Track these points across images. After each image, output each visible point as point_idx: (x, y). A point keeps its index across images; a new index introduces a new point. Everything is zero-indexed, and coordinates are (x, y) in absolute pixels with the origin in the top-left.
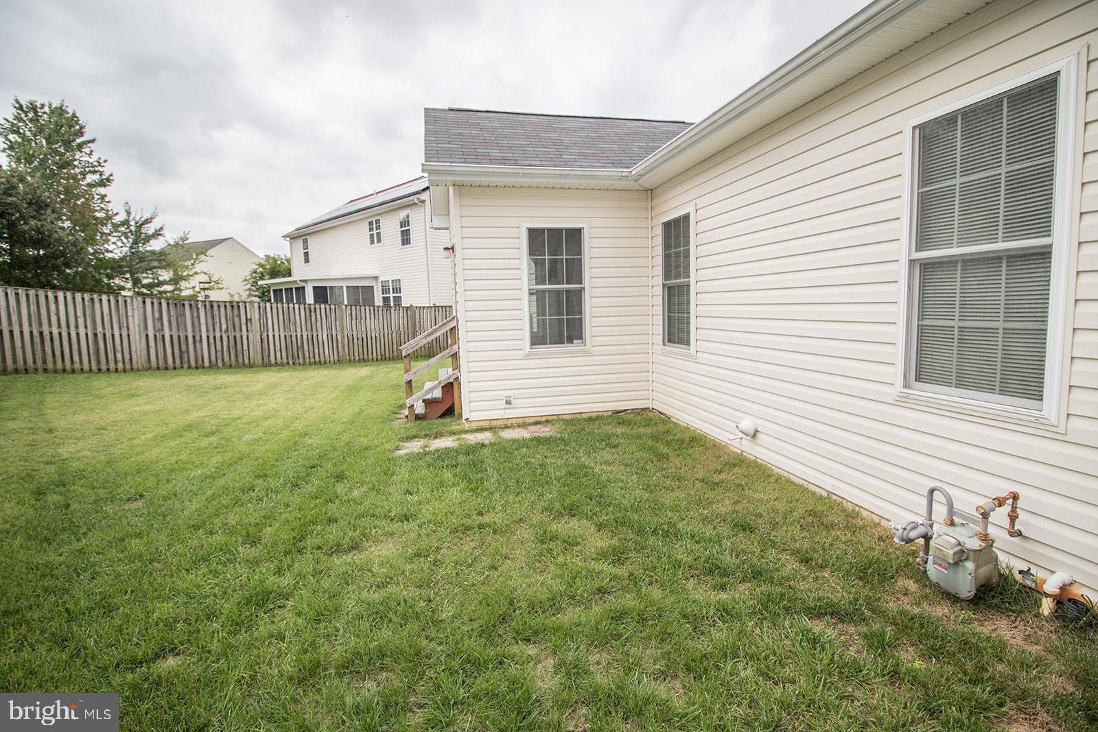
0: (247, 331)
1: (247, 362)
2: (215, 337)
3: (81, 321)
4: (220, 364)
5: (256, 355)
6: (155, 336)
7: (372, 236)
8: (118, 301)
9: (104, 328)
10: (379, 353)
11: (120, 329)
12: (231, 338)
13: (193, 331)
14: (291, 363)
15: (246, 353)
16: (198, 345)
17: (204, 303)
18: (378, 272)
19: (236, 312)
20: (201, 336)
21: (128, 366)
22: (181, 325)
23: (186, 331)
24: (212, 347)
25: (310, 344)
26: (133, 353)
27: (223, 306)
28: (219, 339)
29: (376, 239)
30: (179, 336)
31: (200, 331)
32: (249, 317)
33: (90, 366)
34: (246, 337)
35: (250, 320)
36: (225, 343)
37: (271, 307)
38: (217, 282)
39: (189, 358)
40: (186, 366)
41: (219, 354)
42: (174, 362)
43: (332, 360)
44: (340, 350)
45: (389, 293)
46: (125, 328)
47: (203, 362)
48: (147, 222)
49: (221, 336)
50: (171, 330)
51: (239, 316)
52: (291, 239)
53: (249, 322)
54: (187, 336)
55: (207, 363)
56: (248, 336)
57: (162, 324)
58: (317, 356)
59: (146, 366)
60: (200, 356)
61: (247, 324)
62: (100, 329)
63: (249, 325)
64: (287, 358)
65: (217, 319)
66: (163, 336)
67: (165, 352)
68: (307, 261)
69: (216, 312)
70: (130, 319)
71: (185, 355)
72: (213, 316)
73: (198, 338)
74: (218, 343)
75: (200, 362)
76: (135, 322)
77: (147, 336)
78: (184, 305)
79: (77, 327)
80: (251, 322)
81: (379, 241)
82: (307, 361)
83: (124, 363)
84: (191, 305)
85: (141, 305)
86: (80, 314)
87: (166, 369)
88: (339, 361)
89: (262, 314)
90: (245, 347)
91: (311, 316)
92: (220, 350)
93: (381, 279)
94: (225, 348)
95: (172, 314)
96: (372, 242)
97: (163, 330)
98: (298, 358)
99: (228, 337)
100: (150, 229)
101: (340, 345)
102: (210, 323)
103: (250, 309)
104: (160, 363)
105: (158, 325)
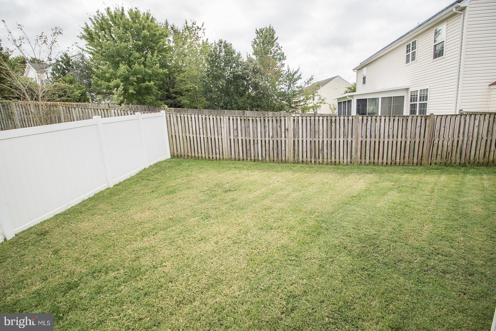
0: (285, 137)
1: (284, 158)
2: (265, 141)
3: (201, 130)
4: (268, 159)
5: (289, 155)
6: (234, 139)
7: (408, 56)
8: (217, 118)
9: (211, 135)
10: (389, 158)
11: (218, 135)
12: (275, 142)
13: (254, 137)
14: (313, 162)
15: (283, 152)
16: (256, 146)
17: (260, 119)
18: (409, 85)
19: (279, 124)
20: (257, 140)
21: (221, 157)
22: (247, 133)
23: (250, 137)
24: (264, 147)
25: (329, 148)
26: (224, 149)
27: (271, 120)
28: (268, 143)
29: (411, 57)
30: (246, 140)
31: (257, 137)
32: (286, 128)
33: (205, 155)
34: (284, 141)
35: (288, 129)
36: (271, 145)
37: (302, 120)
38: (323, 100)
39: (251, 154)
40: (249, 158)
41: (267, 153)
42: (243, 156)
43: (345, 161)
44: (353, 154)
45: (416, 101)
46: (220, 135)
47: (258, 157)
48: (296, 73)
49: (269, 141)
50: (242, 136)
51: (280, 127)
52: (357, 70)
53: (286, 131)
54: (250, 140)
55: (260, 158)
56: (285, 141)
57: (238, 133)
58: (333, 158)
59: (230, 157)
60: (256, 153)
61: (285, 132)
62: (209, 135)
63: (286, 133)
64: (311, 158)
65: (267, 129)
66: (238, 139)
67: (239, 149)
68: (364, 83)
69: (267, 125)
70: (222, 129)
71: (249, 152)
72: (265, 127)
73: (256, 141)
74: (267, 145)
75: (257, 157)
76: (225, 131)
77: (230, 139)
78: (249, 120)
79: (200, 134)
80: (288, 131)
81: (413, 59)
82: (325, 161)
83: (220, 155)
84: (253, 120)
85: (228, 121)
86: (201, 127)
87: (239, 160)
88: (351, 162)
89: (295, 125)
90: (283, 149)
91: (331, 125)
92: (268, 150)
93: (411, 90)
94: (271, 148)
95: (243, 126)
96: (408, 61)
97: (238, 136)
98: (319, 158)
99: (273, 141)
100: (296, 76)
101: (353, 150)
102: (263, 132)
103: (288, 122)
104: (236, 156)
105: (236, 133)
